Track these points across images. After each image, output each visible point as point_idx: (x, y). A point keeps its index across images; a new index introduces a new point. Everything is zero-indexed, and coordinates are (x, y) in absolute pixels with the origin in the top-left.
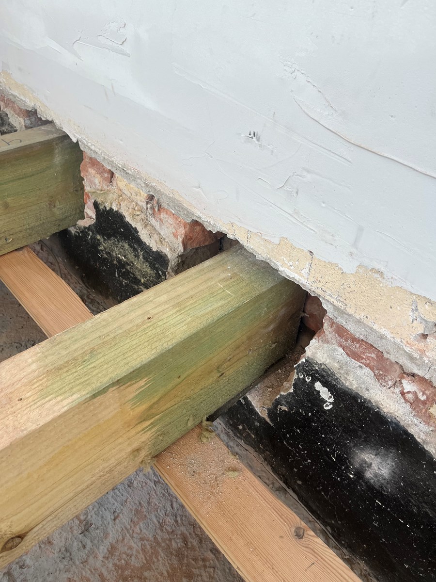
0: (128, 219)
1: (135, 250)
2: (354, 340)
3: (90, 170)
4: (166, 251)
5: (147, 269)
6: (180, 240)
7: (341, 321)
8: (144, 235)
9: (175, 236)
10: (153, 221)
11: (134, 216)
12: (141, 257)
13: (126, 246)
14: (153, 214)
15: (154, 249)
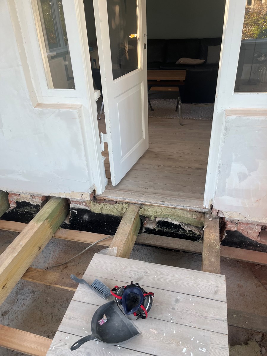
0: (27, 201)
1: (30, 207)
2: (75, 201)
3: (12, 196)
4: (39, 204)
5: (35, 209)
6: (41, 200)
7: (72, 200)
8: (32, 203)
9: (40, 200)
10: (33, 200)
11: (29, 200)
12: (32, 208)
13: (28, 207)
14: (33, 198)
15: (35, 205)
